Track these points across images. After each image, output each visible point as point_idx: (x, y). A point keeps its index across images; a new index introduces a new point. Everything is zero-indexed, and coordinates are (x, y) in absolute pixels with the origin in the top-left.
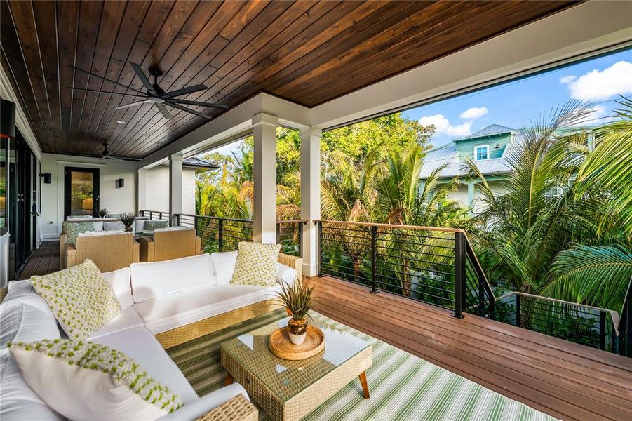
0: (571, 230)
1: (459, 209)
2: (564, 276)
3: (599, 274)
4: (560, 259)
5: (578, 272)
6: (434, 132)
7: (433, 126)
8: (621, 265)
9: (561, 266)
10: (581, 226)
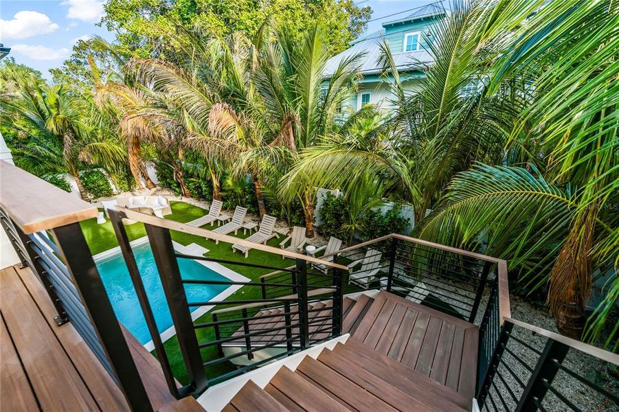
0: (479, 139)
1: (377, 114)
2: (457, 206)
3: (497, 205)
4: (456, 183)
5: (472, 201)
6: (369, 17)
7: (369, 8)
8: (526, 194)
9: (455, 193)
10: (491, 133)
